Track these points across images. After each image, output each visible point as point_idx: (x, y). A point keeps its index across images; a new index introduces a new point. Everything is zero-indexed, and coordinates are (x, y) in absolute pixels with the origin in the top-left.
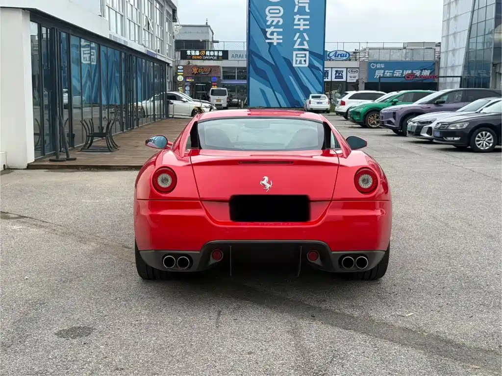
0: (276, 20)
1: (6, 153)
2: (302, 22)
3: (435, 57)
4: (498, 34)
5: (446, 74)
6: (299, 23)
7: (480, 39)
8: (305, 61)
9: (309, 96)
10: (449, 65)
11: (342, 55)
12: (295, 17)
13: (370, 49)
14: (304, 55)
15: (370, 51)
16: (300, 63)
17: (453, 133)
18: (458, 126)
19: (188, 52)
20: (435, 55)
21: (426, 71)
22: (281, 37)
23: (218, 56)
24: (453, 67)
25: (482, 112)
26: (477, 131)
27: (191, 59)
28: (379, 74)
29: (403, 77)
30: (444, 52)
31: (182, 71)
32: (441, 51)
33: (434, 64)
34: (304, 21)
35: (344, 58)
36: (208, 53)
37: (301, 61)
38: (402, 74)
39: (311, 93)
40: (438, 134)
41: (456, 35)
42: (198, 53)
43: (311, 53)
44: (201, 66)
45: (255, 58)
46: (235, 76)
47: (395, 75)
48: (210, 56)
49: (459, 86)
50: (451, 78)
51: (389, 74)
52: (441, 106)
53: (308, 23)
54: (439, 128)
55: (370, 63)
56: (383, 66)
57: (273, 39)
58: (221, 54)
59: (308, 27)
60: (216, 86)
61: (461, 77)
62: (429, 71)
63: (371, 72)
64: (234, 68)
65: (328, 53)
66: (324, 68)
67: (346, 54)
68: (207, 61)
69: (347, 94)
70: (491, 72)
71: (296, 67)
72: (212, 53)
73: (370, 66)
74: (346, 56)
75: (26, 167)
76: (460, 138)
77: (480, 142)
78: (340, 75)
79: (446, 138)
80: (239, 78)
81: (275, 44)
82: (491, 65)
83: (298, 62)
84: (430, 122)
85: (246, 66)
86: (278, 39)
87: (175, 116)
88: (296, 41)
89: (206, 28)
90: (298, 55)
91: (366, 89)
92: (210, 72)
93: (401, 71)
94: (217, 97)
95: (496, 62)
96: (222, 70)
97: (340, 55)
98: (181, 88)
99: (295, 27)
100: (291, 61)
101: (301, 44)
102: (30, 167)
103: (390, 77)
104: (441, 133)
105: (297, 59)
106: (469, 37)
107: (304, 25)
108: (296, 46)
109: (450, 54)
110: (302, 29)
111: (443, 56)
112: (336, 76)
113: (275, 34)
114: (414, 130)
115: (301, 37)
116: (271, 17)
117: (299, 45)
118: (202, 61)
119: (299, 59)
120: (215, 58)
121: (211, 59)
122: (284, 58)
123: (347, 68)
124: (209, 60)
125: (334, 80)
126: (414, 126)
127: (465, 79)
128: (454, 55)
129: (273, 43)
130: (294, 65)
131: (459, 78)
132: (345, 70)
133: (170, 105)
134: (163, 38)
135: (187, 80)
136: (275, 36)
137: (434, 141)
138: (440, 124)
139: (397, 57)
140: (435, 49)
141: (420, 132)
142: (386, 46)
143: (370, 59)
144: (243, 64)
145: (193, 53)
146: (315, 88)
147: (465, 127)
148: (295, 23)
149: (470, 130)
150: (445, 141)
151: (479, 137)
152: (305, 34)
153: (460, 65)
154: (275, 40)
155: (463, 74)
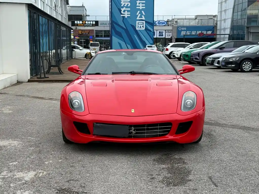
0: (127, 4)
1: (18, 74)
2: (141, 5)
3: (214, 24)
4: (249, 11)
5: (221, 33)
6: (139, 5)
7: (240, 13)
8: (143, 26)
9: (146, 46)
10: (222, 27)
11: (163, 23)
12: (137, 2)
13: (178, 19)
14: (142, 23)
15: (178, 20)
16: (140, 27)
17: (231, 63)
18: (234, 59)
19: (76, 22)
20: (214, 23)
21: (209, 31)
22: (129, 13)
23: (93, 24)
24: (225, 29)
25: (245, 52)
26: (244, 61)
27: (77, 26)
28: (183, 33)
29: (197, 35)
30: (219, 21)
31: (73, 33)
32: (218, 20)
33: (214, 27)
34: (142, 4)
35: (164, 25)
36: (87, 22)
37: (141, 26)
38: (196, 33)
39: (147, 45)
40: (224, 64)
41: (226, 11)
42: (81, 22)
43: (146, 22)
44: (83, 30)
45: (115, 25)
46: (102, 35)
47: (192, 34)
48: (88, 24)
49: (228, 39)
50: (224, 35)
51: (189, 33)
52: (223, 50)
53: (144, 5)
54: (224, 61)
55: (178, 27)
56: (185, 29)
57: (125, 14)
58: (94, 23)
59: (144, 7)
60: (92, 41)
61: (229, 34)
62: (211, 31)
63: (179, 32)
64: (102, 31)
65: (155, 22)
66: (153, 30)
67: (165, 23)
68: (86, 27)
69: (169, 44)
70: (246, 31)
71: (138, 30)
72: (89, 23)
73: (178, 29)
74: (165, 24)
75: (27, 81)
76: (235, 65)
77: (245, 67)
78: (162, 34)
79: (228, 65)
80: (105, 36)
81: (126, 17)
82: (246, 27)
83: (139, 27)
84: (219, 58)
85: (109, 30)
86: (127, 14)
87: (76, 58)
88: (138, 15)
89: (83, 8)
90: (139, 23)
91: (176, 42)
92: (89, 33)
93: (196, 31)
94: (94, 47)
95: (248, 26)
96: (95, 32)
97: (161, 23)
98: (73, 42)
99: (137, 8)
100: (135, 27)
101: (141, 17)
102: (29, 81)
103: (189, 35)
104: (225, 63)
105: (138, 25)
106: (233, 12)
107: (142, 6)
108: (138, 18)
109: (223, 22)
110: (141, 9)
111: (218, 23)
112: (159, 35)
113: (126, 11)
114: (210, 62)
115: (141, 13)
116: (124, 2)
117: (139, 18)
118: (84, 27)
119: (139, 26)
120: (91, 25)
121: (89, 26)
122: (131, 25)
123: (165, 30)
124: (88, 26)
125: (158, 37)
126: (210, 60)
127: (231, 36)
128: (225, 22)
129: (125, 16)
130: (137, 29)
131: (228, 36)
132: (164, 31)
133: (73, 52)
134: (62, 14)
135: (76, 38)
136: (126, 13)
137: (222, 67)
138: (225, 59)
139: (193, 23)
140: (214, 19)
141: (213, 63)
142: (187, 17)
143: (178, 25)
144: (108, 28)
145: (78, 22)
146: (148, 42)
147: (237, 59)
148: (137, 5)
149: (240, 61)
150: (227, 67)
151: (244, 65)
152: (143, 12)
153: (228, 28)
154: (126, 15)
155: (230, 33)
